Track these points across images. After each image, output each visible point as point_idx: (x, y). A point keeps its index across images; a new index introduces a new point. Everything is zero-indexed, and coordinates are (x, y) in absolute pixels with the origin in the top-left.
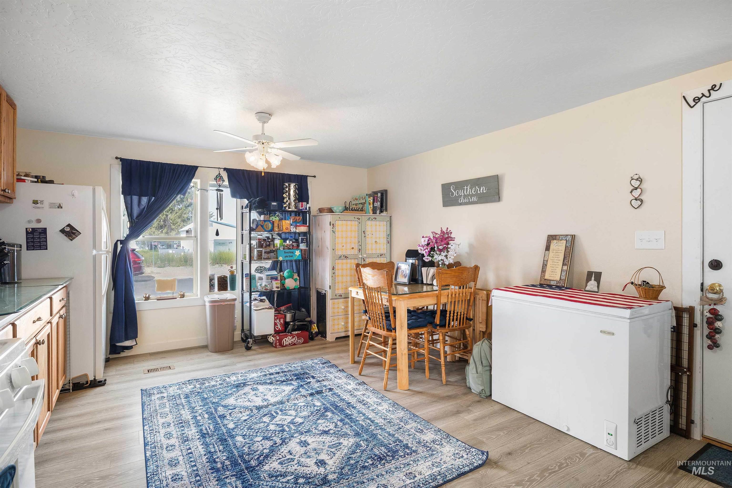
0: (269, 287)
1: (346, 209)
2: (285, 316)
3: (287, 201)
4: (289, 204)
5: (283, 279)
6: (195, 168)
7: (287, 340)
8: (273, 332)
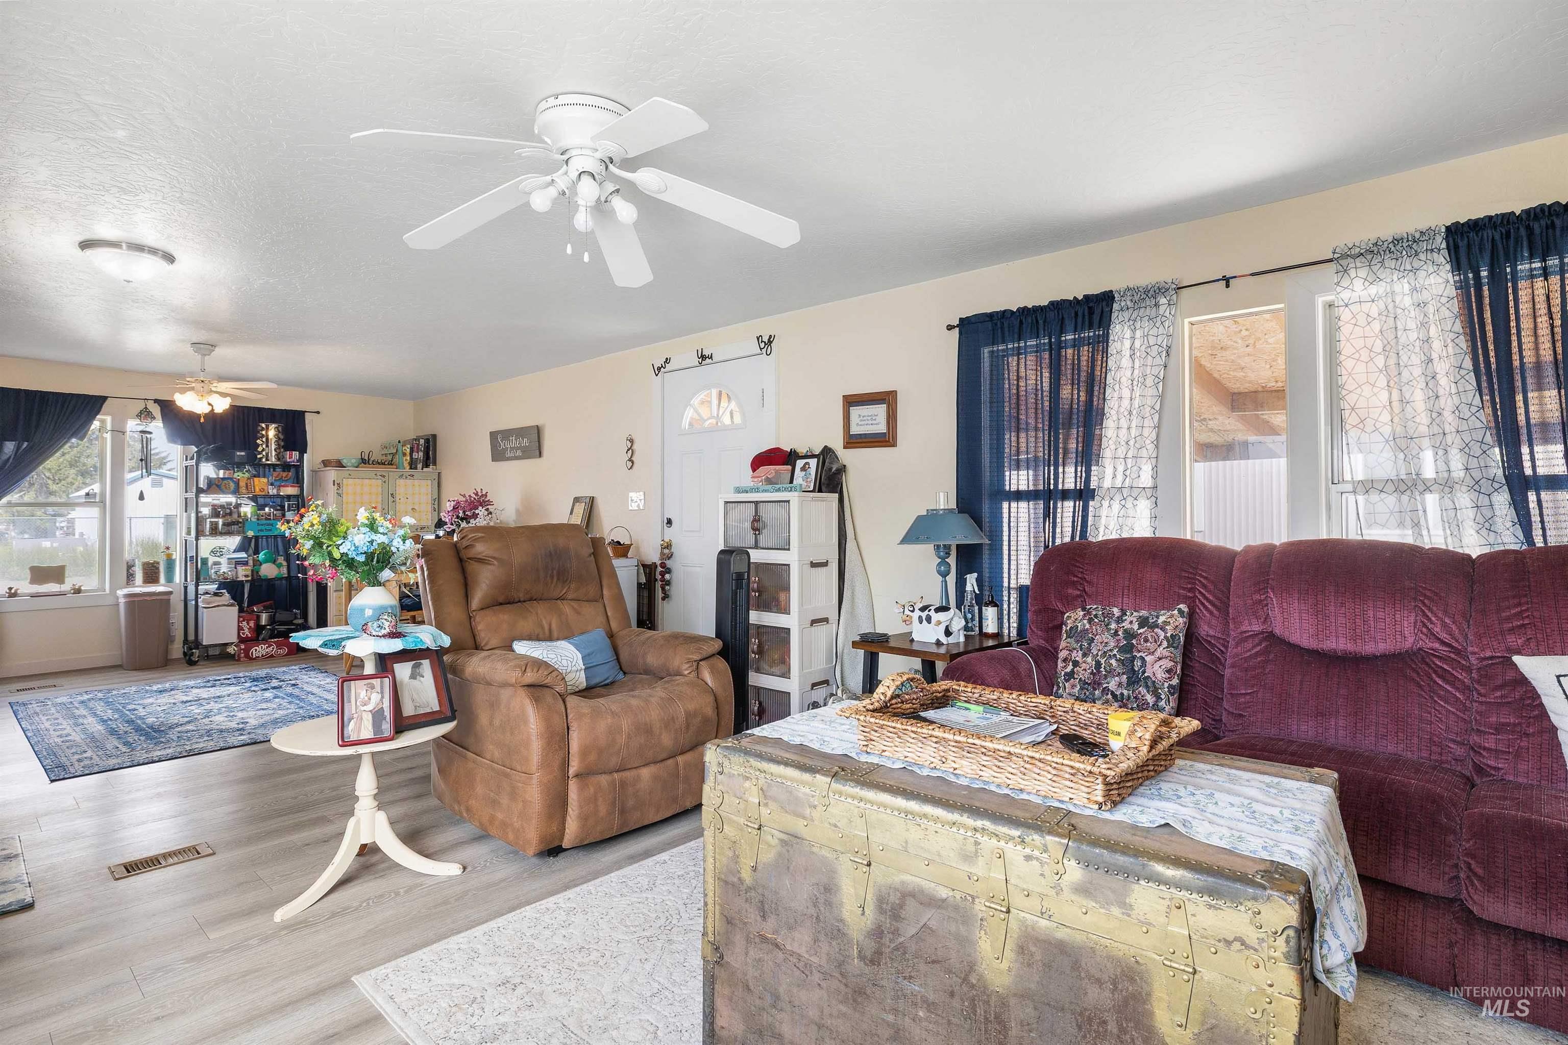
0: (230, 575)
1: (364, 461)
2: (258, 617)
3: (263, 450)
4: (267, 454)
5: (257, 563)
6: (103, 399)
7: (259, 650)
8: (235, 639)
